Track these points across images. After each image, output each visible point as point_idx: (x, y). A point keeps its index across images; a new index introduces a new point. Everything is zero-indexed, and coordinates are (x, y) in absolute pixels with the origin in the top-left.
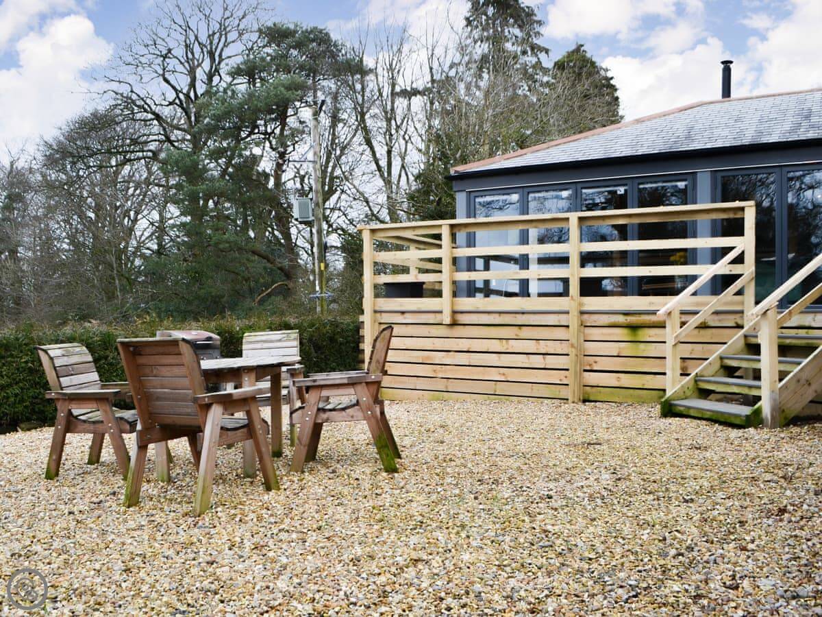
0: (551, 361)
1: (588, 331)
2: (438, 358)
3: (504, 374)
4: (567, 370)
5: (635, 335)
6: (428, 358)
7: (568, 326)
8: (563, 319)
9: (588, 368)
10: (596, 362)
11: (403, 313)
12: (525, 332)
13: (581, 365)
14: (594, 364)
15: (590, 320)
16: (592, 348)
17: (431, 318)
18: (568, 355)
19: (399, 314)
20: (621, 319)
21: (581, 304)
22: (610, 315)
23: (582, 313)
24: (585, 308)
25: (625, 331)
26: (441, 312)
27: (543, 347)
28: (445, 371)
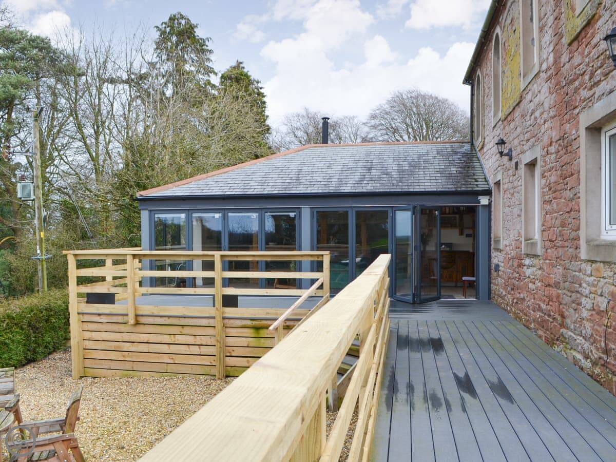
0: (204, 350)
1: (228, 330)
2: (127, 347)
3: (172, 359)
4: (215, 356)
5: (258, 333)
6: (119, 347)
7: (215, 327)
8: (212, 322)
9: (228, 355)
10: (233, 351)
11: (99, 315)
12: (186, 330)
13: (223, 353)
14: (232, 352)
15: (229, 323)
16: (230, 341)
17: (120, 319)
18: (215, 346)
19: (97, 316)
20: (249, 323)
21: (223, 313)
22: (242, 321)
23: (224, 318)
24: (226, 315)
25: (252, 331)
26: (127, 315)
27: (199, 340)
28: (131, 357)
